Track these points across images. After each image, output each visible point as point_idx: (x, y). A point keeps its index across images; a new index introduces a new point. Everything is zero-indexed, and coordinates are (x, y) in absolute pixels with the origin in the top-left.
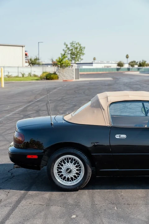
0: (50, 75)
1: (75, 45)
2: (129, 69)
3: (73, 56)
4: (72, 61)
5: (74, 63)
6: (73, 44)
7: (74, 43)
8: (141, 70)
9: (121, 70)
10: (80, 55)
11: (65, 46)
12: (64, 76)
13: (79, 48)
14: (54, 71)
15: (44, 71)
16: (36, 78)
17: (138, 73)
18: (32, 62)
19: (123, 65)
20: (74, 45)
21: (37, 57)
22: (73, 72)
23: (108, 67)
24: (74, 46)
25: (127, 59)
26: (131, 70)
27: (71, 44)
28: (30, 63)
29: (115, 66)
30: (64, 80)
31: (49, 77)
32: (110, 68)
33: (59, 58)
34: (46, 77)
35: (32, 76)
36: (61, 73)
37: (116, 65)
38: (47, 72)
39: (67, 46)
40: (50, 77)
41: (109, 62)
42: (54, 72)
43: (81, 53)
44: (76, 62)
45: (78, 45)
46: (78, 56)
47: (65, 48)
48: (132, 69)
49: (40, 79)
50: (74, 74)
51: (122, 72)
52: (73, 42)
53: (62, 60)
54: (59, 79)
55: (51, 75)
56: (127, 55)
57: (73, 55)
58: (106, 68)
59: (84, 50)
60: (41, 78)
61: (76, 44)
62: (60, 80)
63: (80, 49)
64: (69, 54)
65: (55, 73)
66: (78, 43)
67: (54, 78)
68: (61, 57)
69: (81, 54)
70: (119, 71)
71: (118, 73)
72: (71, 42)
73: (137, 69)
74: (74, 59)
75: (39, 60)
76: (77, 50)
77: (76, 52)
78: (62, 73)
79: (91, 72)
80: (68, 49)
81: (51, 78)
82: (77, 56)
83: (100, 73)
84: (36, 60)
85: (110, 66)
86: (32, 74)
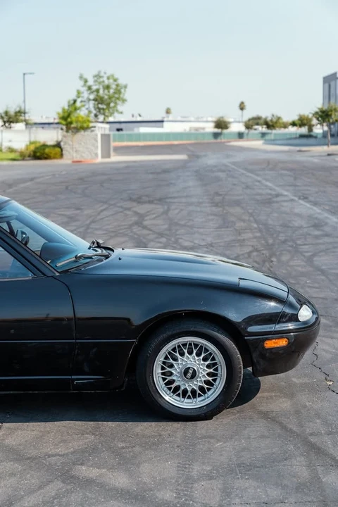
0: (42, 148)
1: (105, 79)
2: (240, 135)
3: (100, 106)
4: (99, 116)
5: (102, 122)
6: (101, 77)
7: (102, 74)
8: (268, 137)
9: (222, 136)
10: (116, 103)
11: (82, 83)
12: (76, 151)
13: (114, 86)
14: (56, 139)
15: (33, 140)
16: (12, 156)
17: (258, 144)
18: (10, 118)
19: (228, 125)
20: (101, 80)
21: (20, 108)
22: (97, 141)
23: (197, 129)
24: (103, 82)
25: (240, 111)
26: (245, 135)
27: (96, 78)
28: (5, 122)
29: (210, 128)
30: (75, 160)
31: (39, 153)
32: (202, 131)
33: (63, 109)
34: (35, 152)
35: (4, 151)
36: (69, 145)
37: (212, 125)
38: (39, 142)
39: (86, 81)
40: (43, 154)
41: (201, 120)
42: (57, 141)
43: (118, 99)
44: (106, 118)
45: (111, 81)
46: (112, 105)
47: (83, 87)
48: (248, 134)
49: (20, 158)
50: (97, 147)
51: (226, 140)
52: (99, 72)
53: (69, 116)
54: (65, 157)
55: (44, 149)
56: (242, 103)
57: (101, 104)
58: (193, 131)
59: (125, 91)
60: (23, 156)
61: (108, 78)
62: (66, 160)
63: (116, 89)
64: (89, 100)
65: (58, 145)
66: (113, 76)
67: (52, 155)
68: (66, 108)
69: (118, 101)
70: (219, 140)
71: (215, 143)
72: (96, 73)
73: (260, 135)
74: (102, 111)
75: (25, 113)
76: (109, 92)
77: (106, 97)
78: (71, 143)
79: (154, 140)
80: (90, 88)
81: (46, 156)
82: (108, 105)
83: (176, 143)
84: (19, 114)
85: (204, 129)
86: (3, 147)
